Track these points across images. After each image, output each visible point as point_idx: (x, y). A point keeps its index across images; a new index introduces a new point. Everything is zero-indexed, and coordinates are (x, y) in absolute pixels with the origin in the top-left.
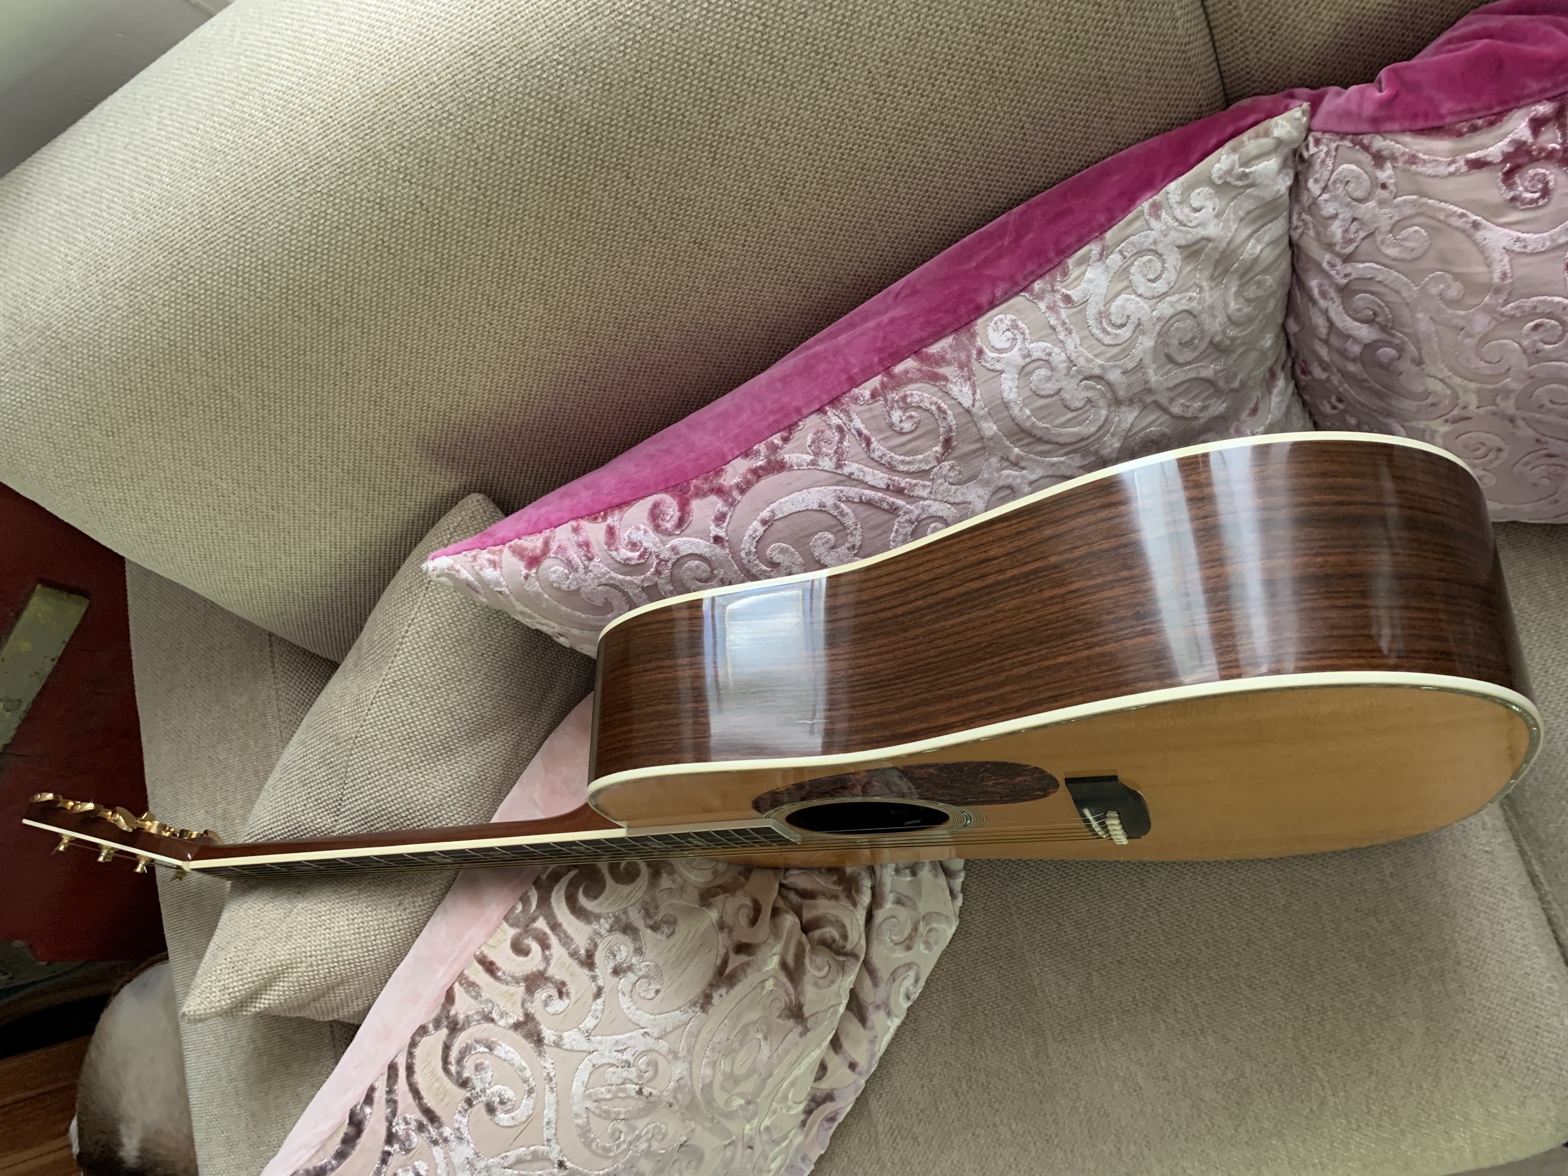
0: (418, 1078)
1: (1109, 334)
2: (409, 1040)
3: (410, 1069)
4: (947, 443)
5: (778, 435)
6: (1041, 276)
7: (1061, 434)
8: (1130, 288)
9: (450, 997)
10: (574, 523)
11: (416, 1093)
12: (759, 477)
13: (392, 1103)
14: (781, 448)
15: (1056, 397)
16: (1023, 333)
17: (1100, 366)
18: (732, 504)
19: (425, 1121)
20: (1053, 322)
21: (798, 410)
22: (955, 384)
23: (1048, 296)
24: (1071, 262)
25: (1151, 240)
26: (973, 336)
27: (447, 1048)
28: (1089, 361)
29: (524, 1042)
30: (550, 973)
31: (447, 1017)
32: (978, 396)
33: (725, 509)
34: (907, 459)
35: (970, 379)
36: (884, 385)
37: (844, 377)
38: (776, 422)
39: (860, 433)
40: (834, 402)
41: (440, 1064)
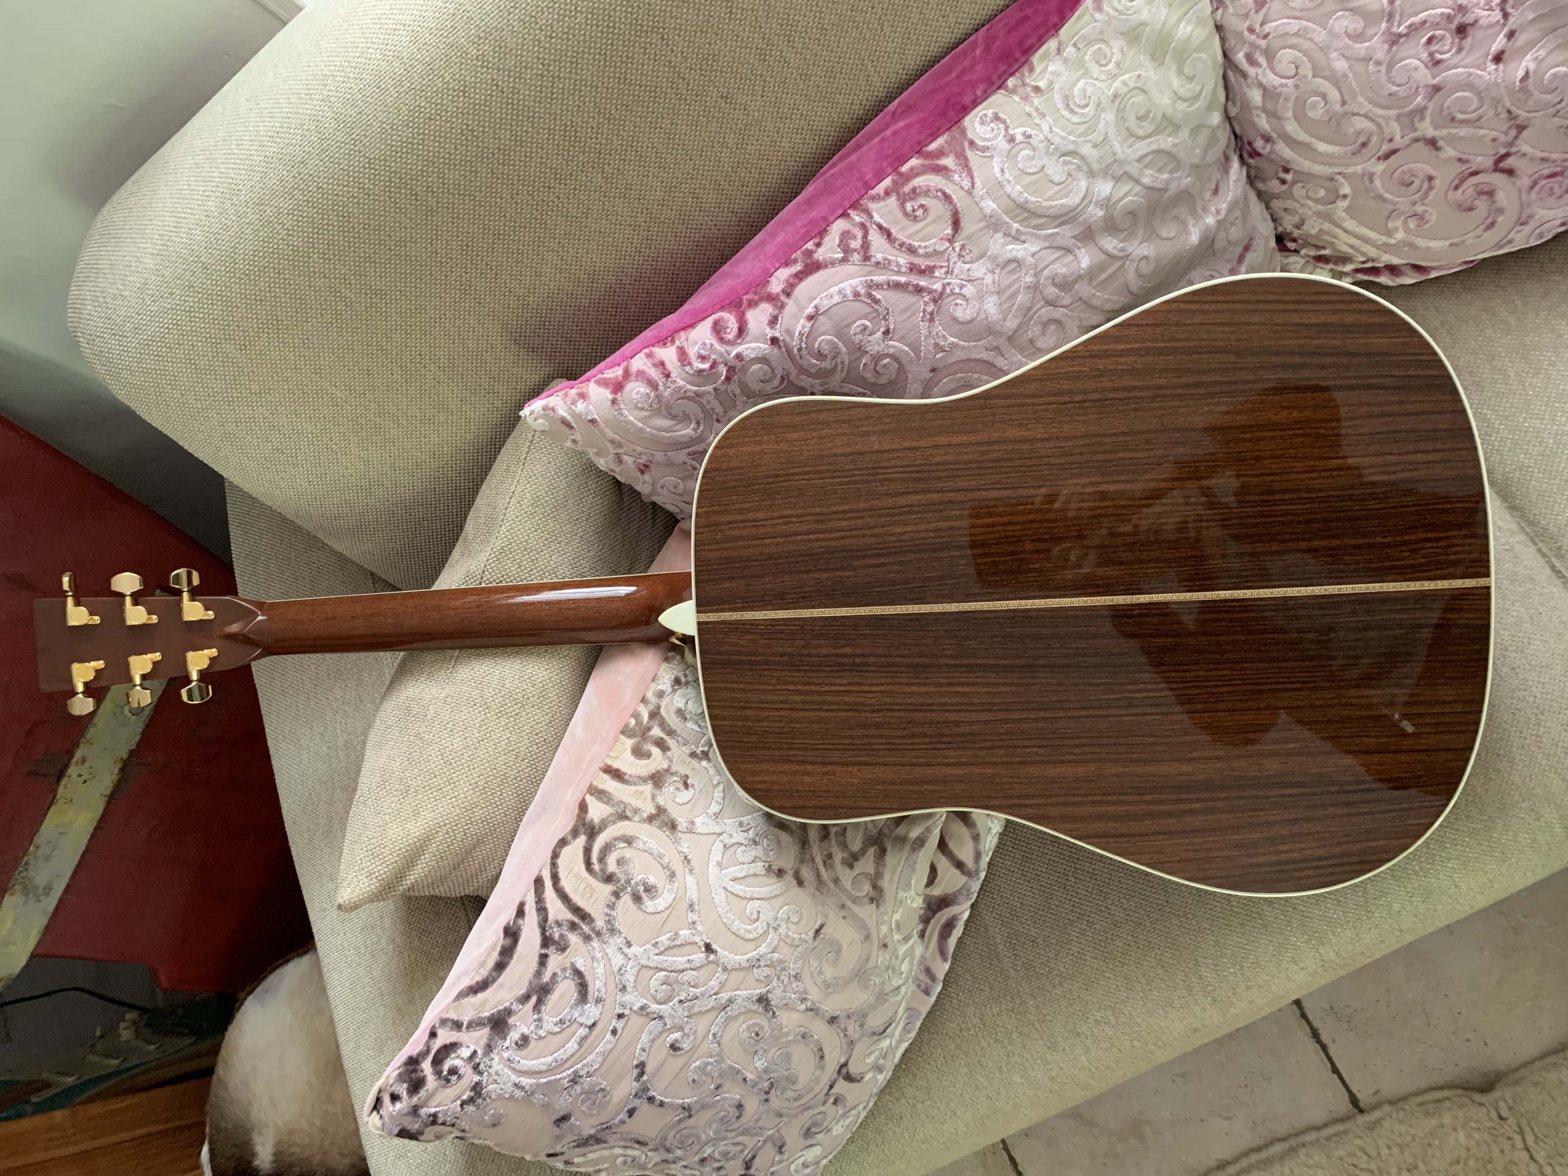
0: (564, 883)
1: (1076, 113)
2: (550, 854)
3: (555, 878)
4: (956, 224)
5: (811, 243)
6: (1012, 74)
7: (1051, 207)
8: (1087, 73)
9: (583, 807)
10: (647, 351)
11: (564, 897)
12: (801, 280)
13: (542, 909)
14: (815, 252)
15: (1042, 174)
16: (1004, 122)
17: (1074, 142)
18: (782, 306)
19: (576, 920)
20: (1027, 109)
21: (825, 219)
22: (955, 172)
23: (1020, 90)
24: (1035, 59)
25: (1098, 31)
26: (963, 132)
27: (588, 851)
28: (1063, 138)
29: (659, 832)
30: (674, 769)
31: (584, 825)
32: (977, 180)
33: (776, 312)
34: (923, 244)
35: (967, 166)
36: (894, 182)
37: (860, 184)
38: (808, 231)
39: (880, 227)
40: (855, 205)
41: (583, 867)
